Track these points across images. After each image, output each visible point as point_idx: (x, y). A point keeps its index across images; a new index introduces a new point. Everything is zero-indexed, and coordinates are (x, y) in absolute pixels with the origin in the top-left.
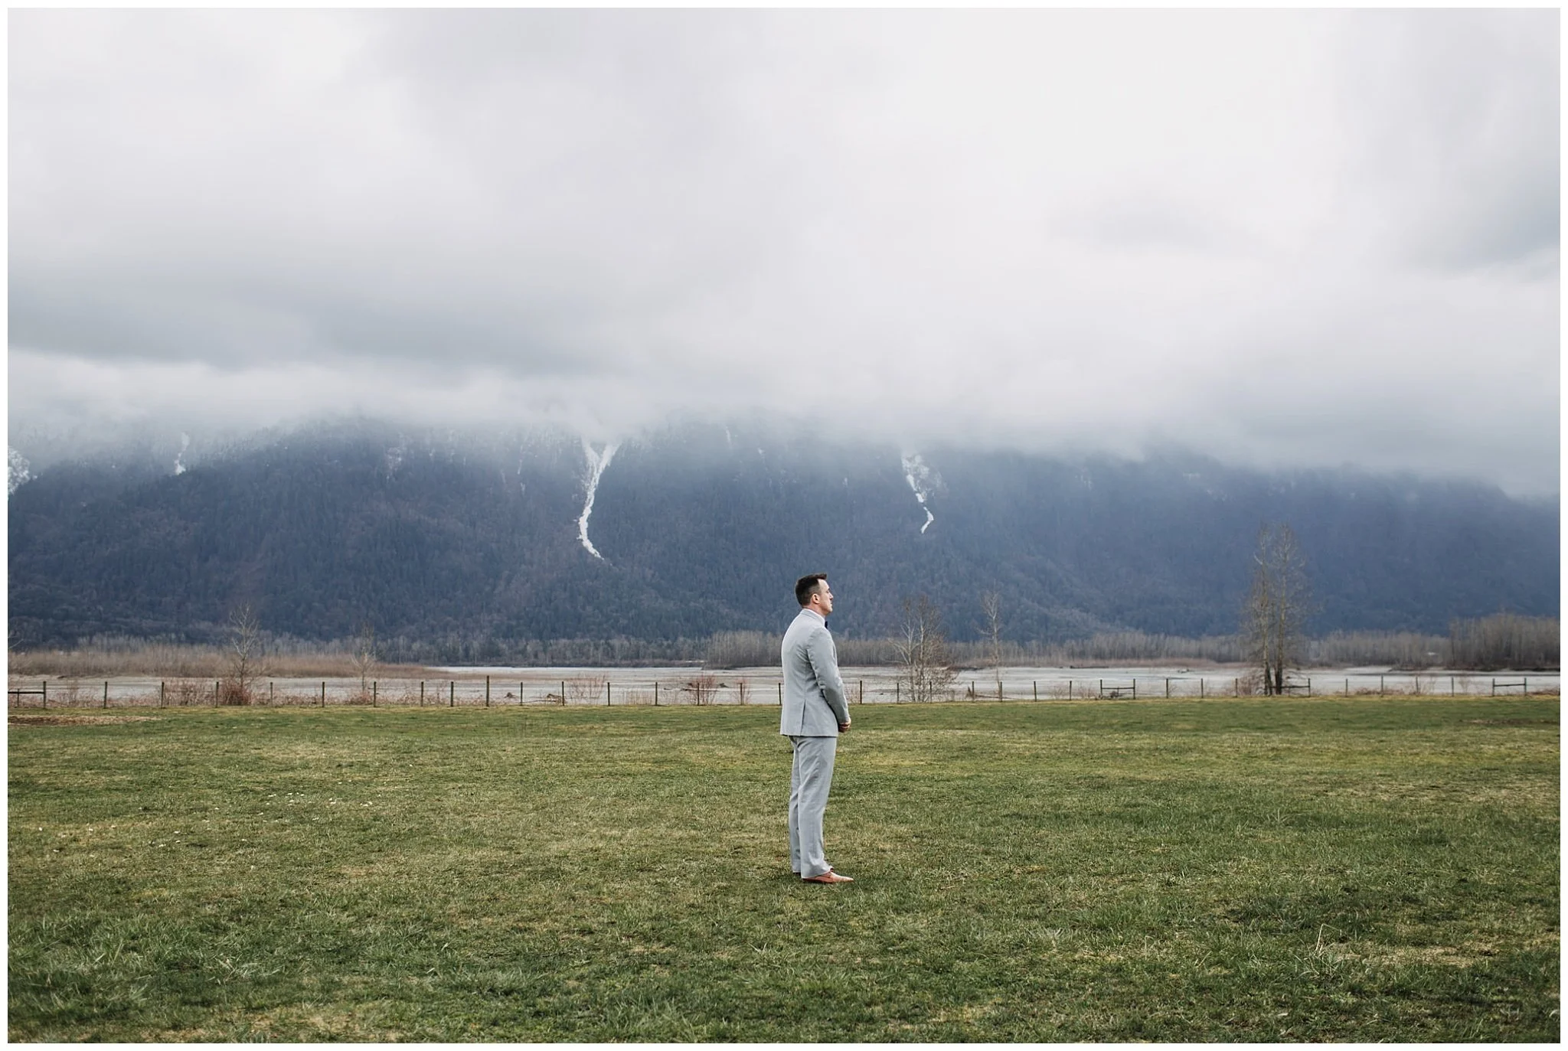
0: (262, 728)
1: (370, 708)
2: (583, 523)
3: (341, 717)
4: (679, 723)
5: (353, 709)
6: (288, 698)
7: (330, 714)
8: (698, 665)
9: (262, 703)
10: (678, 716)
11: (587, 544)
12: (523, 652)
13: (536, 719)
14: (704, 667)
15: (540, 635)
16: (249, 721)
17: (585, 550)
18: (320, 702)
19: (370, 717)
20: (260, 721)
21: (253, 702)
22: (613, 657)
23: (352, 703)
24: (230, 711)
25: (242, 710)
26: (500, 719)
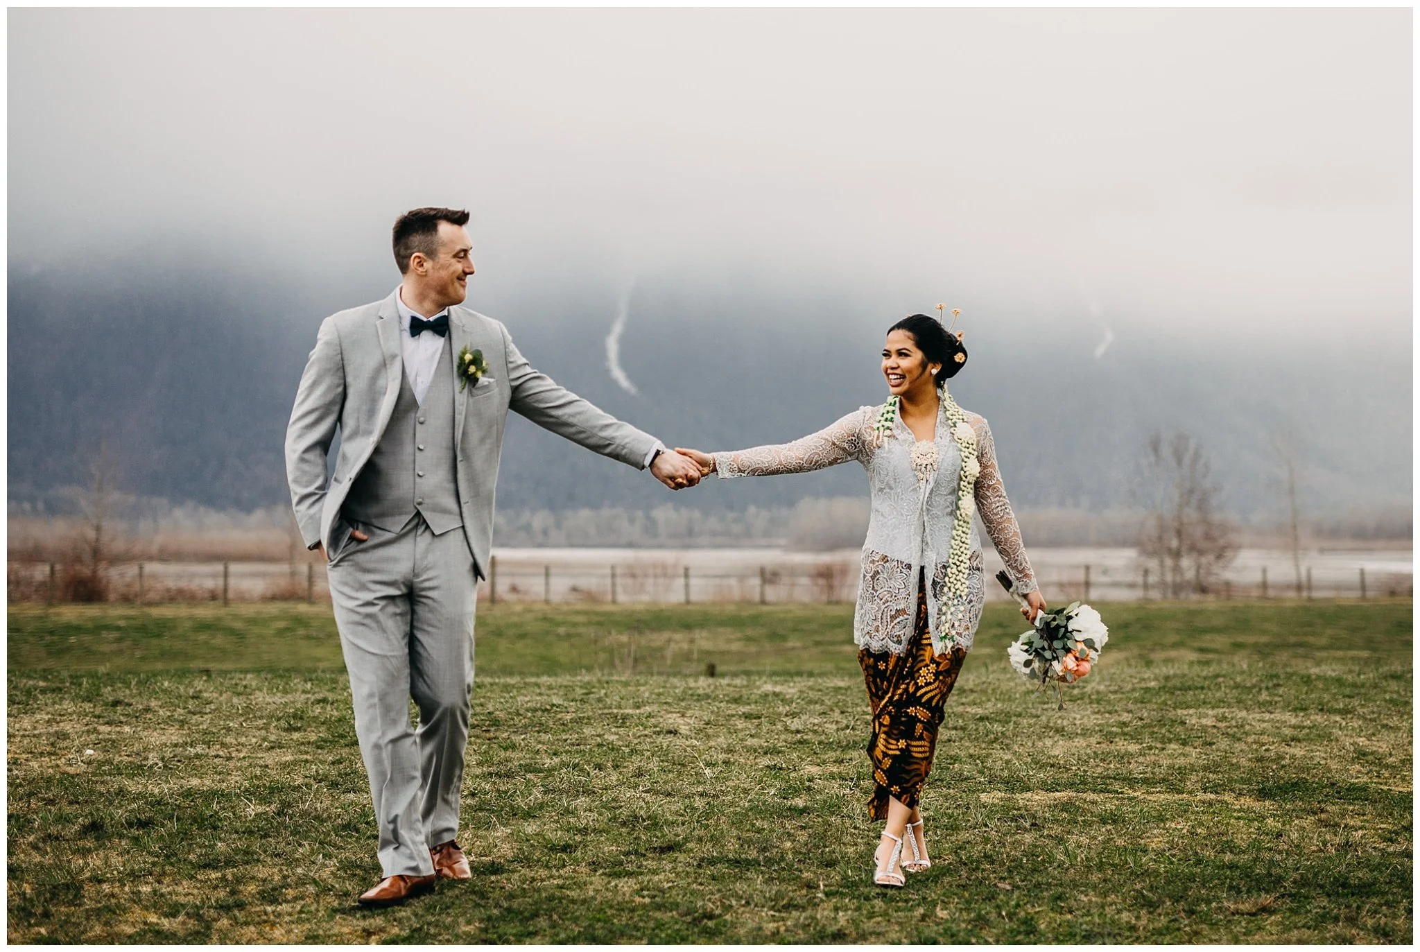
0: (119, 640)
1: (303, 608)
2: (612, 347)
3: (252, 621)
4: (814, 632)
5: (273, 609)
6: (168, 590)
7: (236, 617)
8: (778, 546)
9: (126, 599)
10: (808, 620)
11: (619, 375)
12: (527, 528)
13: (575, 625)
14: (786, 548)
15: (551, 505)
16: (99, 628)
17: (614, 383)
18: (219, 597)
19: (299, 621)
20: (118, 628)
21: (112, 597)
22: (655, 535)
23: (274, 598)
24: (70, 613)
25: (92, 611)
26: (516, 625)
